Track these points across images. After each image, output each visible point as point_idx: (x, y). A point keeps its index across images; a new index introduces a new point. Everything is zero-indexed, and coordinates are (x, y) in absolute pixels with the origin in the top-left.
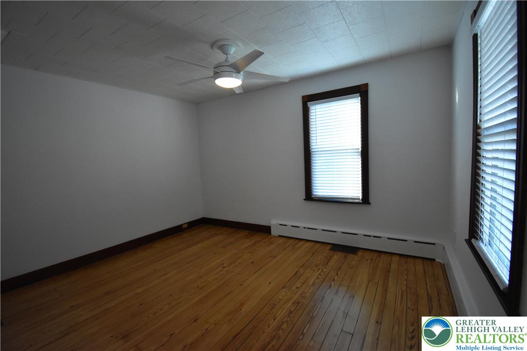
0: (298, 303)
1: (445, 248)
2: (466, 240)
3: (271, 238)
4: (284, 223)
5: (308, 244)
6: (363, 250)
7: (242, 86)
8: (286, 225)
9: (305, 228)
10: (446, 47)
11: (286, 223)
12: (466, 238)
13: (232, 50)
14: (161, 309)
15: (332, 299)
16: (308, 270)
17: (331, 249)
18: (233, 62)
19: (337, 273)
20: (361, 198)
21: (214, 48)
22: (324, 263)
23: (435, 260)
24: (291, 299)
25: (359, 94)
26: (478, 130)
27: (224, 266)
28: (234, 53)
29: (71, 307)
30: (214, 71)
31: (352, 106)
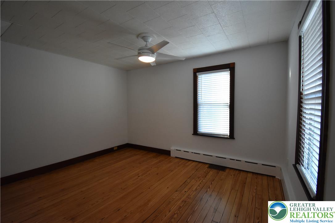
0: (185, 202)
1: (282, 170)
2: (293, 165)
3: (171, 159)
4: (179, 149)
5: (194, 163)
6: (229, 169)
7: (155, 62)
8: (180, 151)
9: (192, 153)
10: (284, 42)
11: (181, 149)
12: (293, 164)
13: (150, 40)
14: (97, 202)
15: (207, 200)
16: (193, 180)
17: (209, 167)
18: (150, 47)
19: (212, 183)
20: (229, 135)
21: (139, 38)
22: (204, 176)
23: (275, 177)
24: (181, 198)
25: (229, 69)
26: (301, 96)
27: (139, 175)
28: (151, 41)
29: (39, 198)
30: (138, 52)
31: (224, 77)
